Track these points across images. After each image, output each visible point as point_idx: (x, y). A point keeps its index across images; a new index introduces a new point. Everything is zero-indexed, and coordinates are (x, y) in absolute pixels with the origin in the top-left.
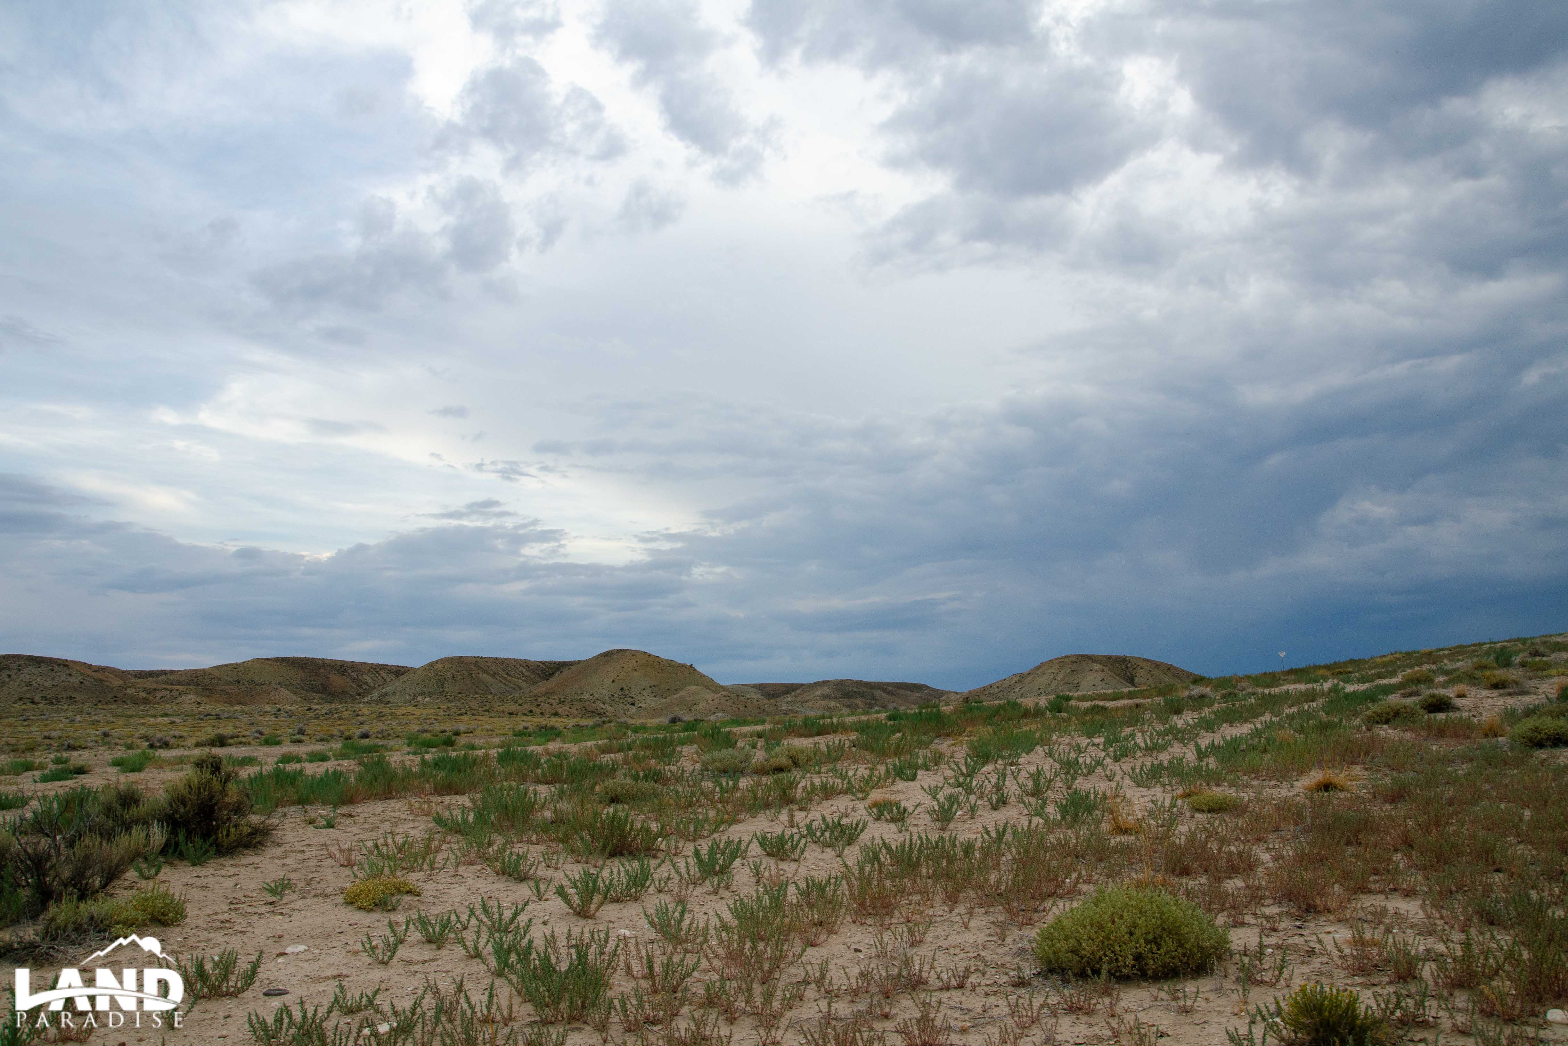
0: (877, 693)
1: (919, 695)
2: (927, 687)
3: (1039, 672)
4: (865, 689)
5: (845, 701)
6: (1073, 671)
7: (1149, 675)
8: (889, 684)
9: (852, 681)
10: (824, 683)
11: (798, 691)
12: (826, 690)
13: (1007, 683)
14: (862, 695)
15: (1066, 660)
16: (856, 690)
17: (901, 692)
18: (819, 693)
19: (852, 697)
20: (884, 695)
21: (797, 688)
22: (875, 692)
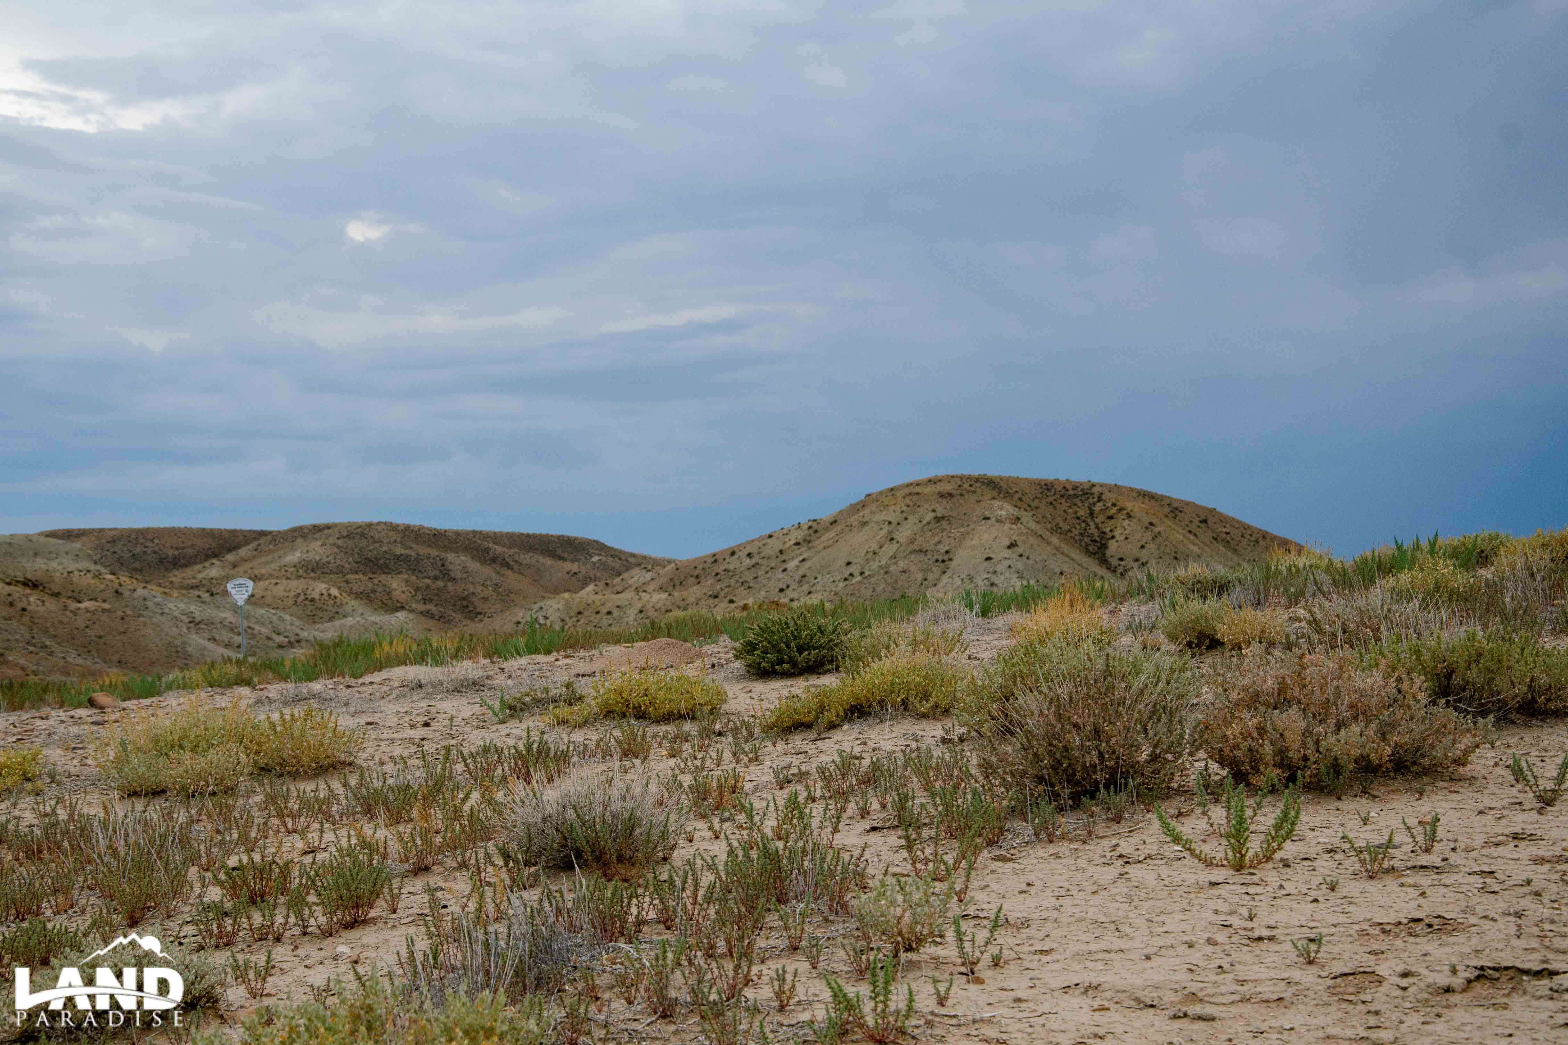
0: (457, 561)
1: (574, 567)
2: (602, 548)
3: (854, 520)
4: (423, 550)
5: (361, 582)
6: (938, 519)
7: (1148, 535)
8: (496, 538)
9: (393, 527)
10: (317, 529)
11: (243, 552)
12: (317, 550)
13: (775, 545)
14: (413, 565)
15: (928, 490)
16: (399, 550)
17: (527, 558)
18: (294, 557)
19: (385, 569)
20: (474, 566)
21: (247, 543)
22: (451, 557)
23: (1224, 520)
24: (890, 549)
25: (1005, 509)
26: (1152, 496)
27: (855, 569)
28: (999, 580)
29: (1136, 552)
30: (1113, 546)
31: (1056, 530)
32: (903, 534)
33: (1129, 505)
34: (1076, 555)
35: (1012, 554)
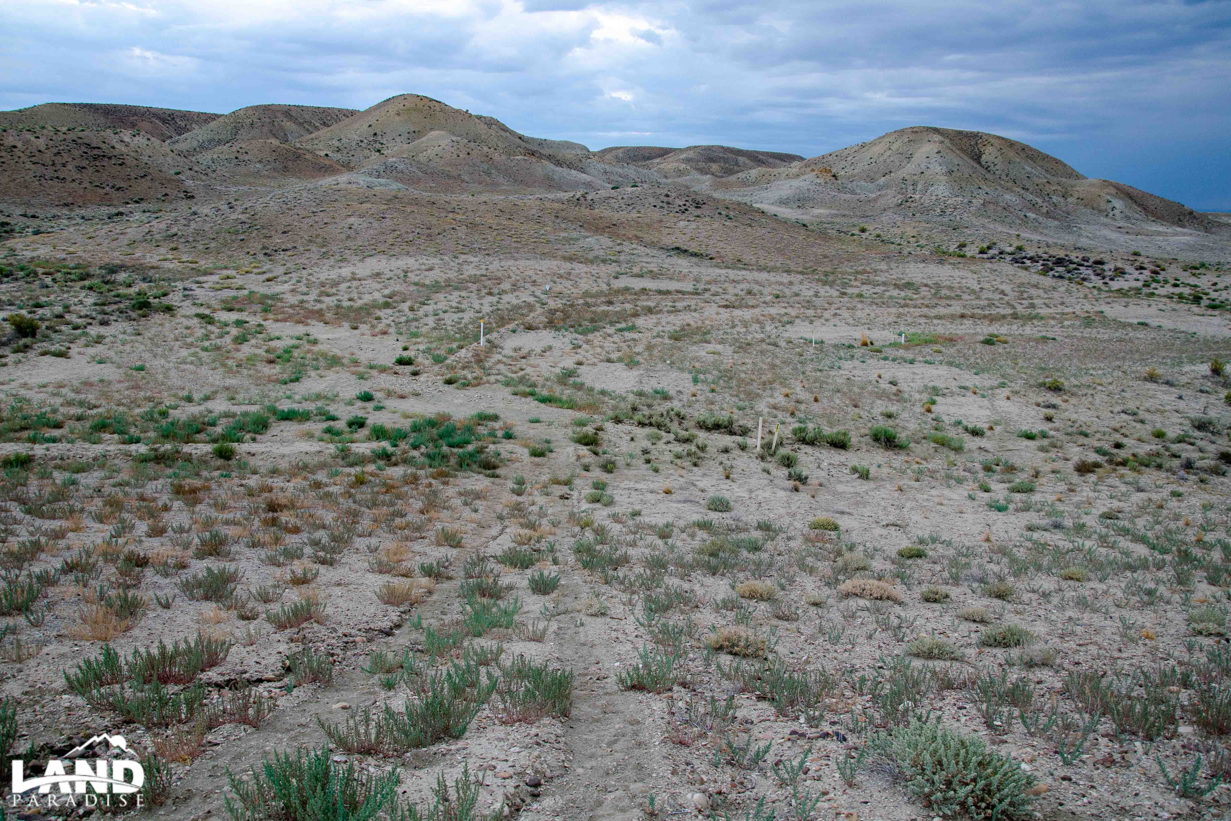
0: (742, 160)
3: (878, 142)
4: (731, 155)
5: (701, 165)
6: (911, 142)
7: (999, 153)
9: (722, 147)
10: (694, 148)
11: (670, 155)
13: (847, 152)
14: (726, 160)
15: (908, 131)
16: (721, 155)
19: (713, 161)
20: (748, 161)
22: (740, 158)
23: (1031, 149)
24: (889, 153)
25: (937, 138)
26: (1003, 138)
27: (873, 160)
28: (931, 166)
29: (993, 160)
30: (984, 157)
31: (961, 149)
32: (894, 147)
33: (992, 141)
34: (966, 158)
35: (939, 156)
